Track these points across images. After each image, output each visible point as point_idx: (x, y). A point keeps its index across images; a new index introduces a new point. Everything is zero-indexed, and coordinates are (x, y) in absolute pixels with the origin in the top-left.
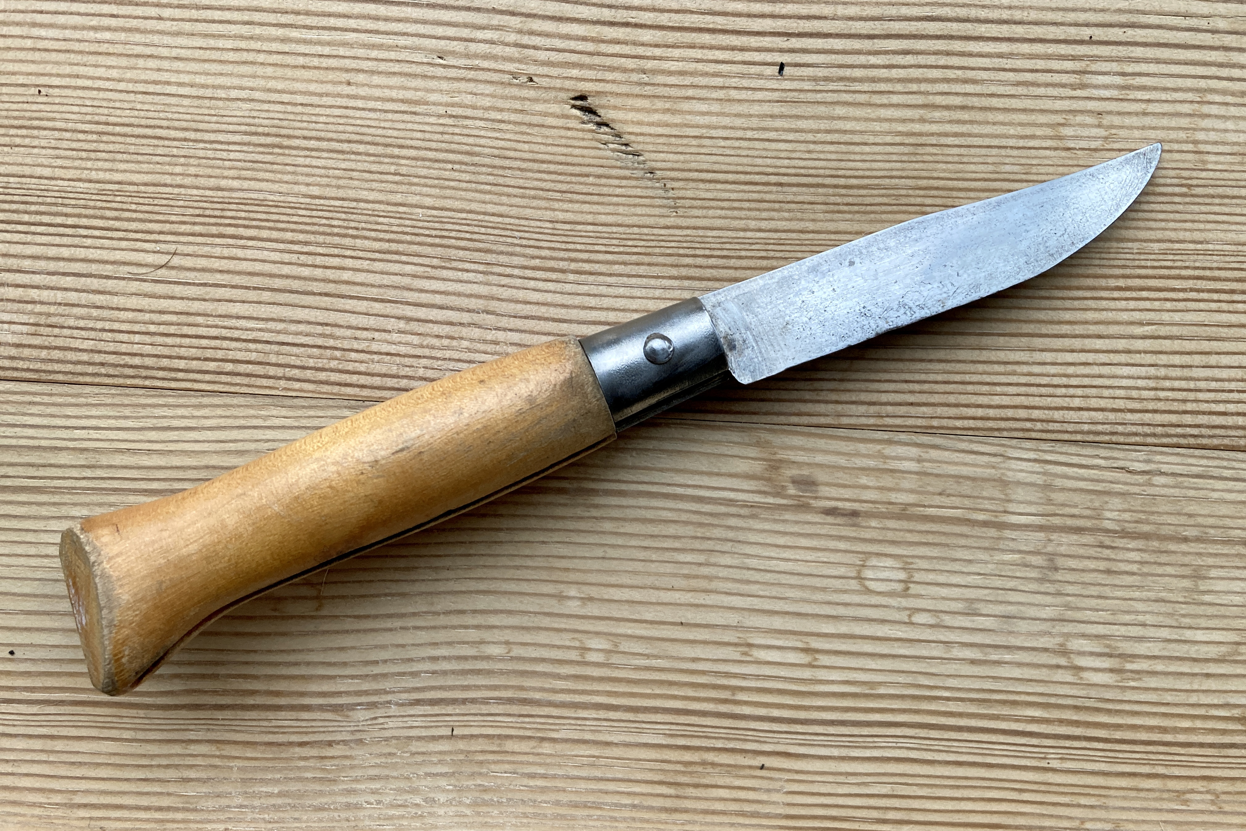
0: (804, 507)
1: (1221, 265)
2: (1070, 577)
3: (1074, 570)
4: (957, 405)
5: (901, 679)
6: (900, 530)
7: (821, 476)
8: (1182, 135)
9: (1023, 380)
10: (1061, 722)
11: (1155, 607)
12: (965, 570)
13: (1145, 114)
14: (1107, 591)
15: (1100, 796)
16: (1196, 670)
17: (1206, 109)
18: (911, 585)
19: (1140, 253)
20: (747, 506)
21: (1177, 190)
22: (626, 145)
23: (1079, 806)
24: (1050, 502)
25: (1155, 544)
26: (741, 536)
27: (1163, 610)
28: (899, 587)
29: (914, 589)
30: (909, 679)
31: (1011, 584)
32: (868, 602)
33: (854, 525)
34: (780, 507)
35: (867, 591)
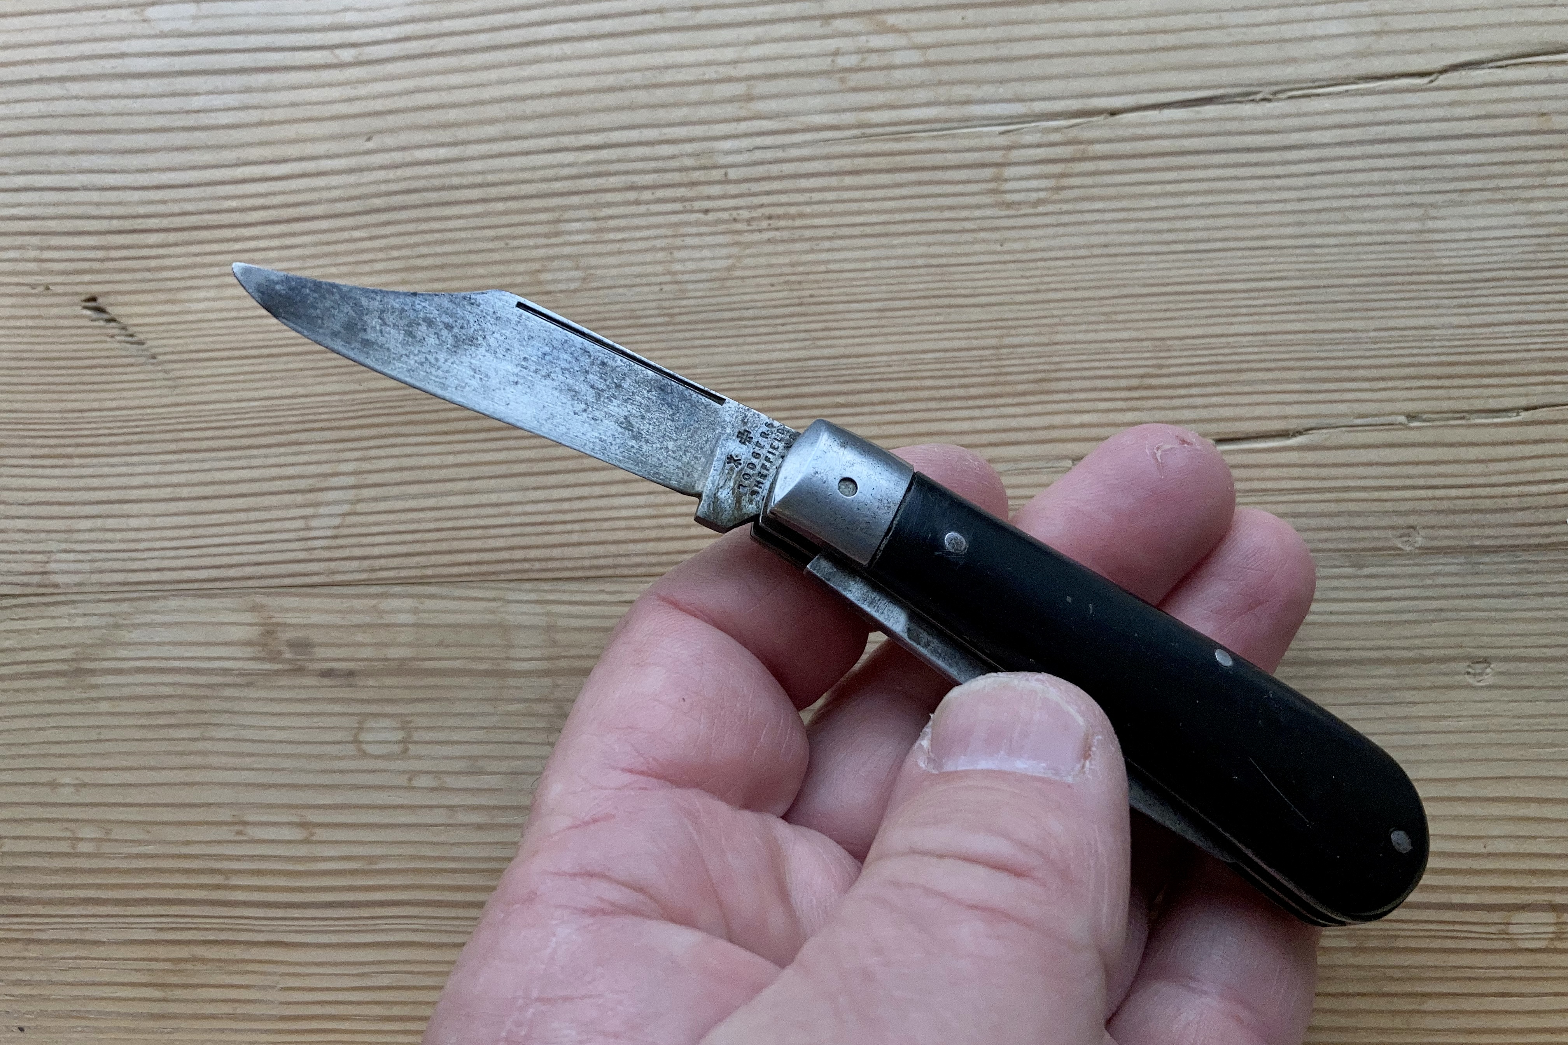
0: (299, 671)
4: (450, 552)
5: (402, 850)
6: (398, 687)
7: (316, 636)
8: (659, 268)
9: (517, 520)
12: (466, 725)
13: (620, 252)
17: (678, 242)
18: (411, 746)
20: (244, 675)
21: (659, 320)
22: (132, 336)
24: (554, 643)
26: (236, 706)
28: (397, 748)
29: (414, 749)
30: (412, 850)
31: (517, 737)
32: (364, 768)
33: (351, 686)
34: (276, 673)
35: (365, 755)
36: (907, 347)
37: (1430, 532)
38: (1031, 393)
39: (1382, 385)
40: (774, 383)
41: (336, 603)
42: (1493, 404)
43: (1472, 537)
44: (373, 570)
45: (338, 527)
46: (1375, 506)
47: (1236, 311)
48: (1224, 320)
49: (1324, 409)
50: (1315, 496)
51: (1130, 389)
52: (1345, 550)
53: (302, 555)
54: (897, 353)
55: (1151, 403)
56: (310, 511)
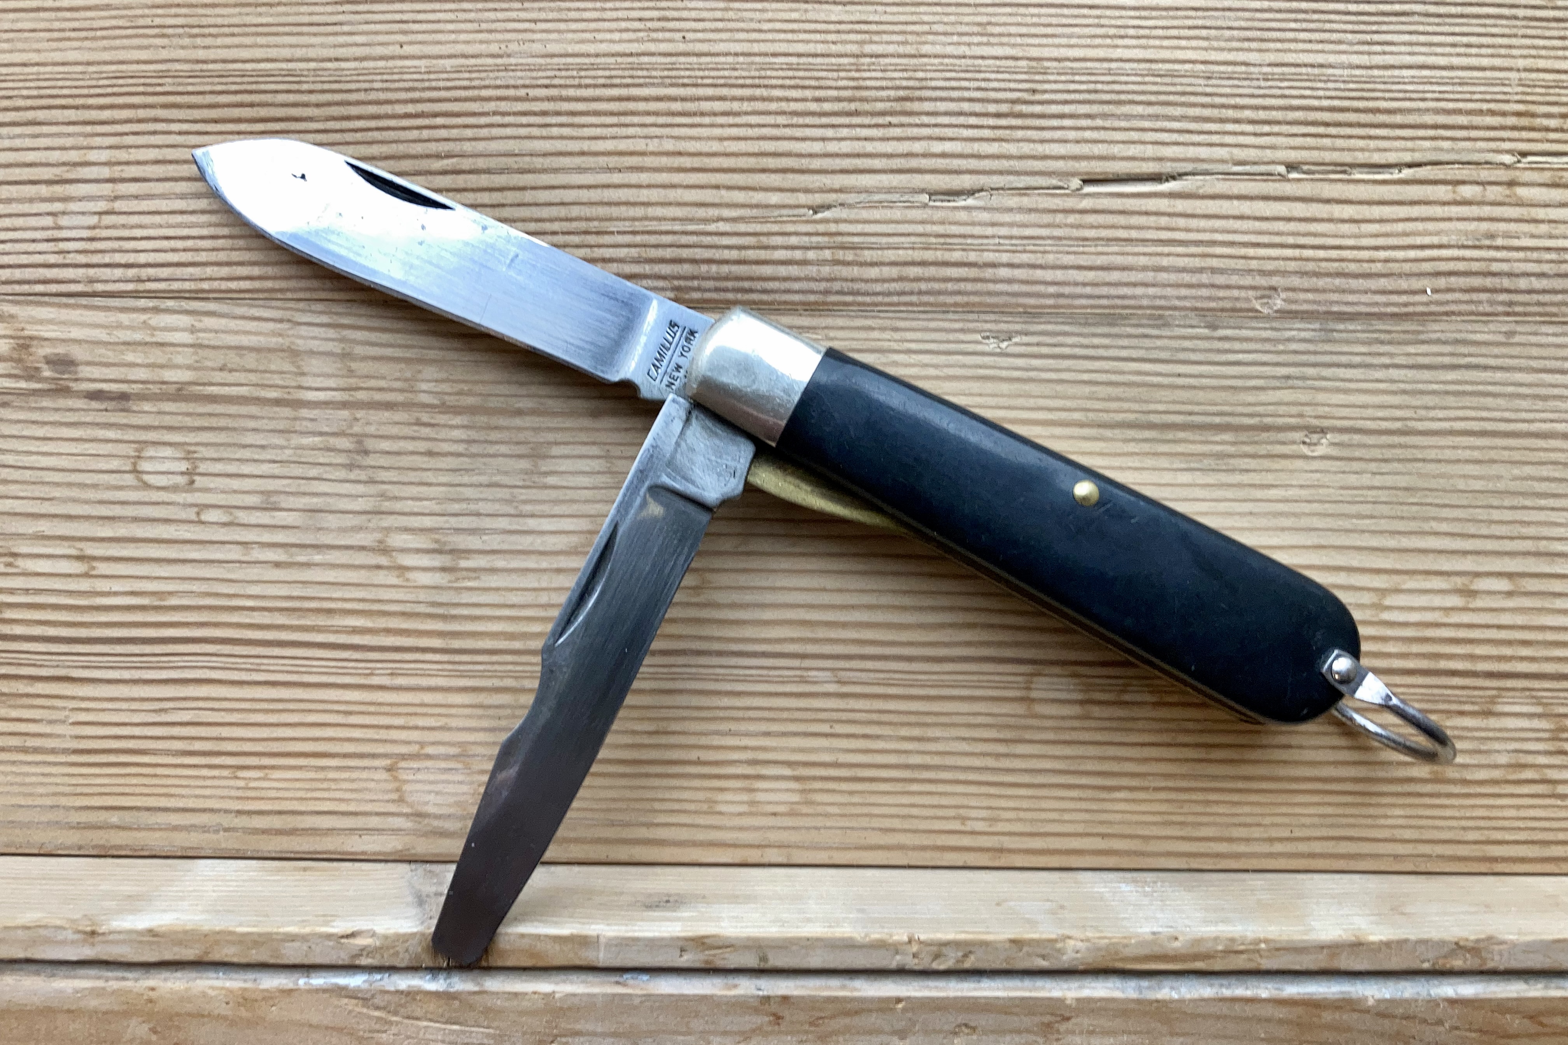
0: (64, 391)
1: (527, 82)
2: (383, 461)
3: (388, 453)
5: (195, 587)
6: (179, 414)
7: (78, 353)
10: (388, 631)
11: (488, 493)
12: (256, 457)
14: (429, 477)
15: (439, 715)
16: (544, 565)
18: (197, 478)
19: (429, 73)
23: (416, 728)
24: (351, 373)
25: (482, 419)
27: (499, 496)
28: (181, 480)
29: (199, 481)
30: (204, 587)
31: (313, 472)
32: (147, 499)
33: (123, 410)
34: (35, 392)
35: (147, 486)
36: (756, 47)
37: (1290, 294)
38: (892, 113)
39: (1266, 129)
40: (601, 81)
41: (100, 317)
42: (1377, 158)
43: (1332, 303)
44: (140, 280)
45: (94, 228)
46: (1241, 264)
47: (1122, 32)
48: (1108, 41)
49: (1203, 152)
50: (1180, 250)
51: (998, 115)
52: (1203, 309)
53: (52, 259)
54: (743, 54)
55: (1020, 134)
56: (58, 207)
